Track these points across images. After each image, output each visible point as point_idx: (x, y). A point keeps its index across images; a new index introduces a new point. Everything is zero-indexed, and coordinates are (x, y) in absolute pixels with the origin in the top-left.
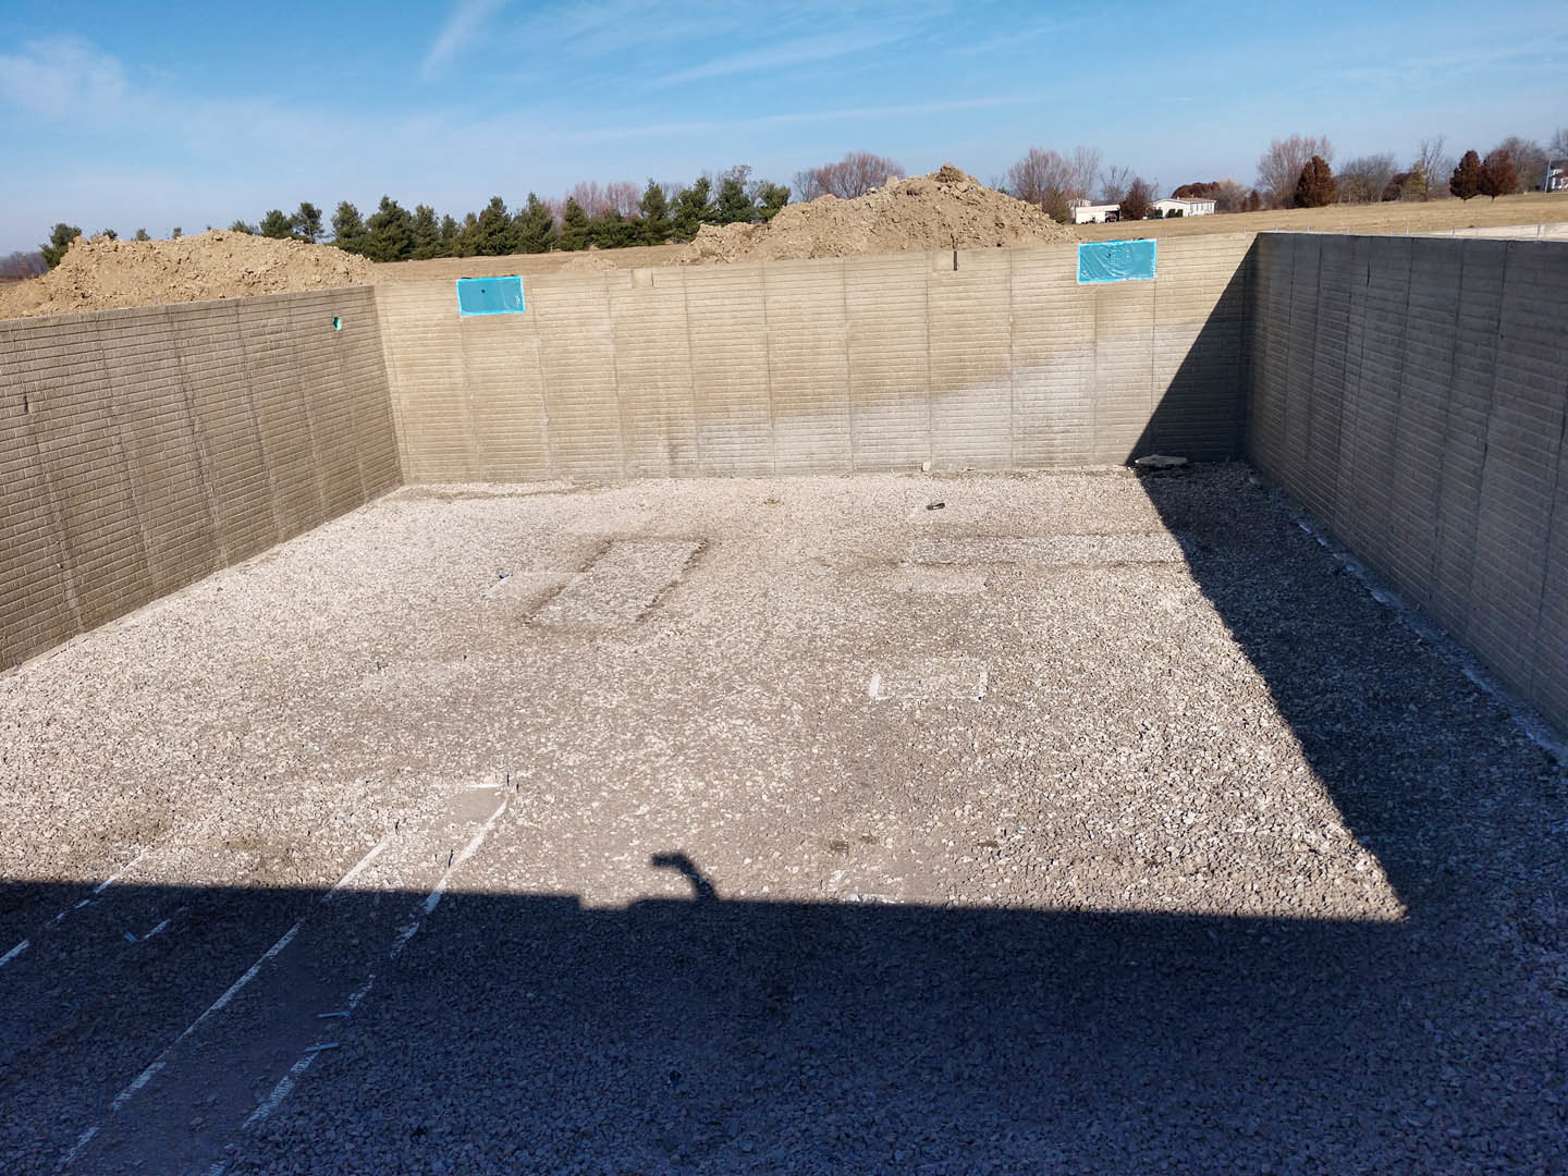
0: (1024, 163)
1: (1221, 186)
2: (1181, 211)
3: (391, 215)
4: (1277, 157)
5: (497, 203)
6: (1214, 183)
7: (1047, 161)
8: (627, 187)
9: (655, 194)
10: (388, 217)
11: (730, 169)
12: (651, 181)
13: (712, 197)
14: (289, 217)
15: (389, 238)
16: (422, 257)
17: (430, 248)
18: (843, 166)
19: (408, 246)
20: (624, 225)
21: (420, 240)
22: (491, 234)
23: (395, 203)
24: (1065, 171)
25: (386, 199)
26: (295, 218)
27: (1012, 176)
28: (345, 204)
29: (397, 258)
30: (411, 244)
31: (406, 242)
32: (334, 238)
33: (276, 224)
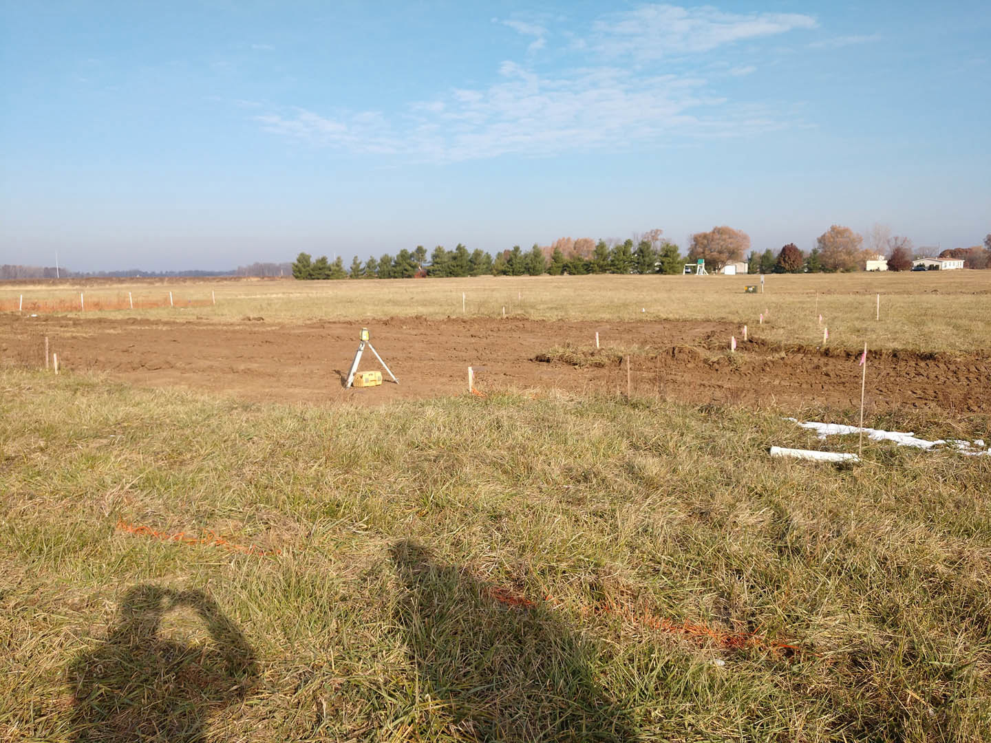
0: (827, 234)
2: (938, 266)
3: (459, 254)
6: (968, 249)
8: (587, 240)
9: (602, 246)
11: (649, 232)
12: (600, 238)
13: (633, 249)
14: (410, 253)
17: (479, 270)
19: (468, 269)
20: (583, 263)
21: (474, 267)
22: (512, 265)
23: (464, 248)
28: (439, 247)
30: (470, 268)
31: (468, 267)
32: (430, 264)
33: (404, 255)
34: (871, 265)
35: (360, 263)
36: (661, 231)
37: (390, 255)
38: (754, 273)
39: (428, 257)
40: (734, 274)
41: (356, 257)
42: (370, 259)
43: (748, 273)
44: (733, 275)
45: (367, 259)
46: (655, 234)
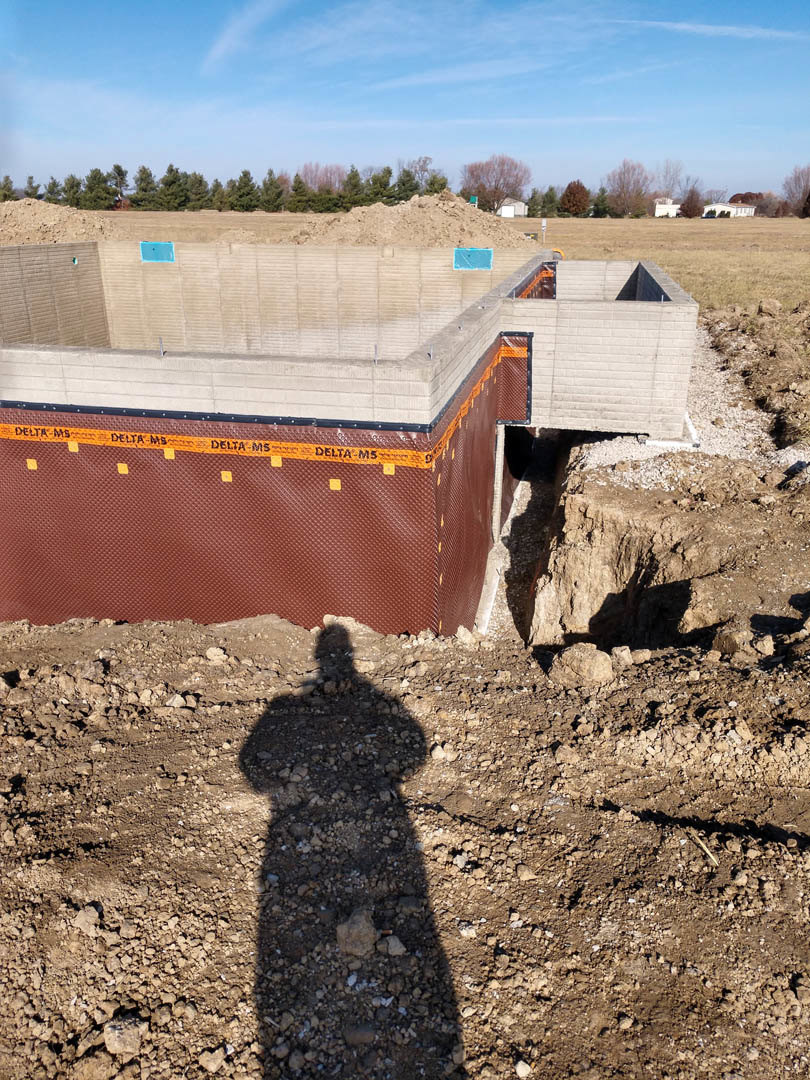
0: (618, 171)
1: (764, 196)
2: (729, 213)
3: (173, 178)
4: (797, 179)
5: (246, 174)
6: (760, 194)
7: (635, 170)
8: (338, 168)
9: (354, 175)
10: (172, 179)
11: (417, 160)
12: (352, 166)
13: (393, 181)
14: (105, 174)
15: (172, 194)
16: (193, 209)
17: (200, 202)
18: (487, 164)
19: (184, 201)
20: (331, 196)
21: (193, 197)
22: (241, 196)
23: (177, 169)
24: (646, 178)
25: (171, 166)
26: (109, 175)
27: (609, 180)
28: (144, 168)
29: (177, 209)
30: (187, 199)
31: (183, 198)
32: (135, 191)
33: (96, 178)
34: (660, 210)
35: (39, 186)
36: (430, 159)
37: (78, 177)
38: (533, 216)
39: (130, 180)
40: (512, 216)
41: (31, 178)
42: (51, 181)
43: (528, 216)
44: (510, 218)
45: (48, 181)
46: (424, 163)
